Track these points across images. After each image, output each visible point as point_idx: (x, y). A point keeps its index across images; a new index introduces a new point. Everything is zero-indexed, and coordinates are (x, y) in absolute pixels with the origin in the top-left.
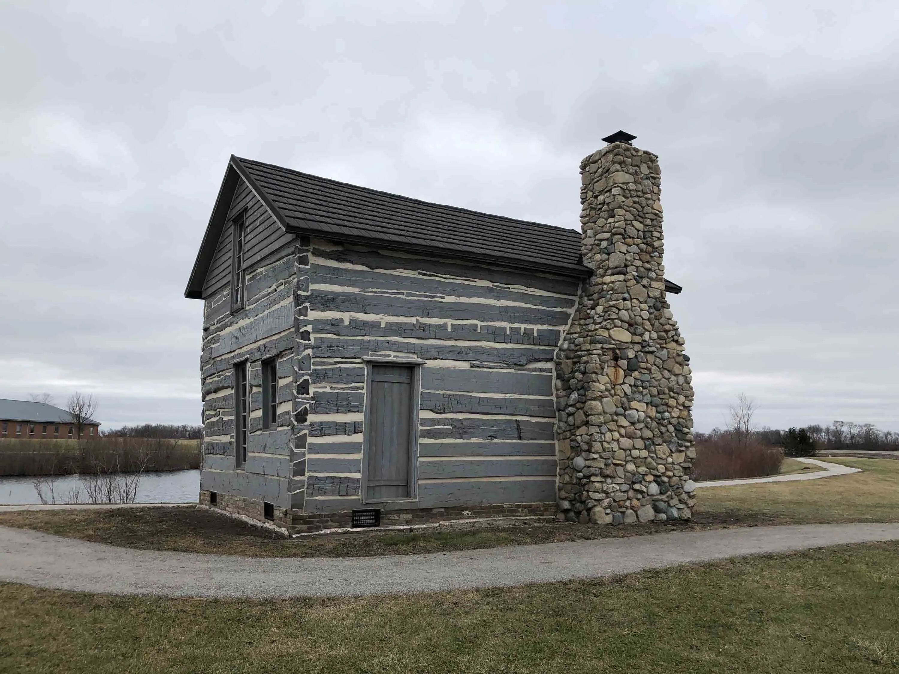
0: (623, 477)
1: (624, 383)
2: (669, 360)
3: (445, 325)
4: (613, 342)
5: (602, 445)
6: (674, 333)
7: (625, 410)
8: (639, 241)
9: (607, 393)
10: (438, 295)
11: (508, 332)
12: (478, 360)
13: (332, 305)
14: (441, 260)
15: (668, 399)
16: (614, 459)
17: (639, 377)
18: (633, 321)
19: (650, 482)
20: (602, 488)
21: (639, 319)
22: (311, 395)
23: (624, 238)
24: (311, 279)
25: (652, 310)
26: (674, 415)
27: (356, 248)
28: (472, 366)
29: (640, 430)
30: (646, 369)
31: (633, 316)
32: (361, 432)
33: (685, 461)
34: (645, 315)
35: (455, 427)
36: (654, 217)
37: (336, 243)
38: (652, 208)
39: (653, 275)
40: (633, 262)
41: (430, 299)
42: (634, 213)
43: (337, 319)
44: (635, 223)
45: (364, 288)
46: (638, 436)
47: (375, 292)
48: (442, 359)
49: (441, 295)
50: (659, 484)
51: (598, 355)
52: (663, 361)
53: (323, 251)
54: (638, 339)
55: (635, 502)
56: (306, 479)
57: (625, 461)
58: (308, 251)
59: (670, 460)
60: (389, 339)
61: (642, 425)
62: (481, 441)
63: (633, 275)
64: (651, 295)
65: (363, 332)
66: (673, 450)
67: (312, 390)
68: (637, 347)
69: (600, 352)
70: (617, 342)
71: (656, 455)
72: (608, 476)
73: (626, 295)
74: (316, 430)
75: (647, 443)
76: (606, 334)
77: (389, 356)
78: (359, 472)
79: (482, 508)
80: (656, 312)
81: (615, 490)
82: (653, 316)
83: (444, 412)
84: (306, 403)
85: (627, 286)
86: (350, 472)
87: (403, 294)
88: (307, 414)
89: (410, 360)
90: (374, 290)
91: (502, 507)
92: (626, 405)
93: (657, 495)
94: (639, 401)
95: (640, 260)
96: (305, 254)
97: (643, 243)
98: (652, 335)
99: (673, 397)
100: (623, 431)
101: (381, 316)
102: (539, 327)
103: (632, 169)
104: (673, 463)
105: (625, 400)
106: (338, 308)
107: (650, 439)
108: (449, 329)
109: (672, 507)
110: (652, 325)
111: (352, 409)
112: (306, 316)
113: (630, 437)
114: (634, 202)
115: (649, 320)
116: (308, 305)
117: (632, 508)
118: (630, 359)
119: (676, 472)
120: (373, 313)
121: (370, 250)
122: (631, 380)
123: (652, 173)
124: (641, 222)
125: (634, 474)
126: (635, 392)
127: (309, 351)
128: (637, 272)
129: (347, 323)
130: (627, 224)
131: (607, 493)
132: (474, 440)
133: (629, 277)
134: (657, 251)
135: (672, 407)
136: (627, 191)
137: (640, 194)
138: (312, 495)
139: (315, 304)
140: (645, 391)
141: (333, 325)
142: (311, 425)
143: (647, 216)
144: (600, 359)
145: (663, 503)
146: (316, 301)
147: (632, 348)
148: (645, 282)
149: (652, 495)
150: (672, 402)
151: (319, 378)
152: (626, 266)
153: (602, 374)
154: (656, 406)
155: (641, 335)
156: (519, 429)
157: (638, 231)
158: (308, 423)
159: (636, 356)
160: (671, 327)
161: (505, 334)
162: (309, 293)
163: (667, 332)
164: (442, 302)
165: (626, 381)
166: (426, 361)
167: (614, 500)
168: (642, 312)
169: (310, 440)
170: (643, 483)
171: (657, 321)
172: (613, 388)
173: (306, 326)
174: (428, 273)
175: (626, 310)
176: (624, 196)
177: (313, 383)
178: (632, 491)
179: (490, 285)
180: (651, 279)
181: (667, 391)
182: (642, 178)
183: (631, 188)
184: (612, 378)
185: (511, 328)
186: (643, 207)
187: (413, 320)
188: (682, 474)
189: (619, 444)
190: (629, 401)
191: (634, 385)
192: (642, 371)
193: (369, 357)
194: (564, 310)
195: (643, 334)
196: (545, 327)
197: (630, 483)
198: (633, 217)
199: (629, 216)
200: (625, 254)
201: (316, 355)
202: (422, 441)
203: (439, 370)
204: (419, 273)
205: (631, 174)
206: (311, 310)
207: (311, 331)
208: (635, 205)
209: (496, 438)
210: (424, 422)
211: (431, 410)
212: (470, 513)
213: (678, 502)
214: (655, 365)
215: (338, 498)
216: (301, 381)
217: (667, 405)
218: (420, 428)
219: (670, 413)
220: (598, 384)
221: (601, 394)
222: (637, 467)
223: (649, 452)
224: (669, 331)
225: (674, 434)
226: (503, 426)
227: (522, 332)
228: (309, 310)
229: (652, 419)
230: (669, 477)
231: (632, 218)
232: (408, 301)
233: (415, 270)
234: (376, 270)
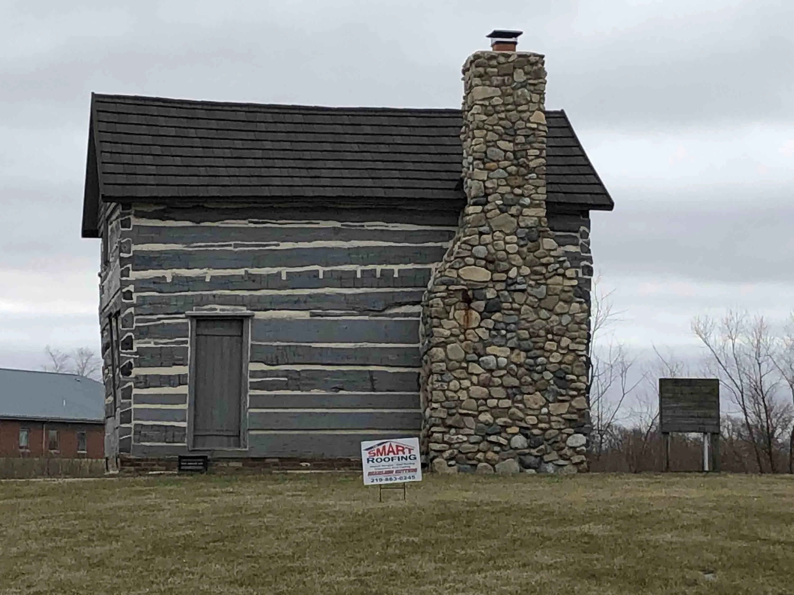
0: (474, 427)
1: (479, 327)
2: (549, 297)
3: (279, 274)
4: (462, 282)
5: (445, 394)
6: (558, 265)
7: (480, 356)
8: (506, 163)
9: (452, 339)
10: (272, 243)
11: (359, 275)
12: (319, 308)
13: (154, 264)
15: (544, 343)
16: (461, 408)
17: (501, 320)
18: (494, 257)
19: (514, 434)
20: (443, 439)
21: (502, 254)
22: (135, 350)
23: (484, 163)
24: (133, 240)
25: (522, 243)
26: (551, 360)
28: (313, 315)
29: (501, 377)
30: (512, 309)
31: (493, 251)
32: (186, 384)
33: (568, 412)
34: (513, 248)
35: (291, 379)
36: (530, 132)
37: (157, 203)
38: (528, 121)
39: (527, 201)
40: (497, 189)
41: (261, 248)
42: (499, 132)
43: (159, 277)
44: (500, 143)
45: (188, 244)
46: (497, 384)
47: (200, 247)
48: (274, 310)
49: (276, 243)
50: (526, 436)
51: (442, 298)
52: (540, 300)
53: (146, 212)
54: (503, 276)
55: (490, 455)
56: (132, 426)
57: (477, 410)
58: (129, 214)
59: (545, 410)
60: (214, 292)
61: (504, 372)
62: (323, 393)
63: (496, 204)
64: (522, 224)
65: (186, 288)
66: (551, 399)
67: (136, 346)
68: (500, 286)
69: (444, 294)
70: (469, 282)
71: (525, 405)
72: (450, 427)
73: (486, 228)
74: (141, 382)
75: (510, 391)
76: (454, 274)
77: (215, 309)
78: (184, 421)
79: (324, 460)
80: (530, 244)
81: (460, 441)
82: (525, 249)
83: (278, 364)
84: (130, 358)
85: (487, 218)
86: (176, 421)
87: (230, 245)
88: (132, 368)
89: (238, 313)
90: (199, 245)
91: (349, 460)
92: (480, 351)
93: (524, 449)
94: (500, 346)
95: (508, 185)
96: (127, 217)
97: (513, 165)
98: (521, 271)
99: (552, 340)
100: (475, 379)
101: (205, 270)
102: (402, 267)
103: (497, 80)
104: (549, 414)
105: (479, 346)
106: (160, 267)
107: (515, 387)
108: (284, 277)
109: (547, 463)
110: (524, 259)
111: (177, 362)
112: (128, 276)
113: (484, 386)
114: (501, 119)
115: (518, 253)
116: (130, 266)
117: (487, 461)
118: (490, 299)
119: (553, 424)
120: (197, 268)
121: (195, 204)
122: (489, 323)
123: (530, 79)
124: (510, 141)
125: (488, 424)
126: (495, 336)
127: (132, 310)
128: (502, 199)
129: (169, 280)
130: (488, 147)
131: (450, 444)
132: (315, 392)
133: (489, 207)
134: (534, 172)
135: (551, 351)
136: (490, 108)
137: (509, 107)
138: (139, 441)
139: (137, 265)
140: (509, 335)
141: (154, 283)
142: (137, 377)
143: (518, 132)
144: (444, 304)
145: (533, 458)
146: (138, 262)
147: (494, 287)
148: (513, 210)
149: (516, 448)
150: (549, 345)
151: (143, 334)
152: (486, 195)
153: (448, 319)
154: (527, 351)
155: (507, 272)
156: (372, 380)
157: (505, 151)
158: (132, 376)
159: (498, 296)
160: (552, 260)
161: (355, 278)
162: (131, 254)
163: (546, 265)
164: (276, 250)
165: (482, 324)
166: (256, 313)
167: (460, 452)
168: (508, 246)
169: (135, 391)
170: (503, 434)
171: (532, 254)
172: (464, 333)
173: (128, 286)
174: (261, 221)
175: (484, 245)
176: (486, 114)
177: (136, 339)
178: (485, 443)
179: (338, 225)
180: (523, 206)
181: (542, 333)
182: (513, 89)
183: (496, 103)
184: (462, 322)
185: (363, 271)
186: (514, 123)
187: (241, 272)
188: (562, 427)
189: (468, 393)
190: (486, 344)
191: (494, 329)
192: (506, 312)
193: (194, 313)
194: (439, 244)
195: (509, 270)
196: (410, 266)
197: (483, 434)
198: (497, 136)
199: (491, 136)
200: (484, 181)
201: (139, 312)
202: (251, 392)
203: (271, 321)
204: (250, 222)
205: (496, 86)
206: (133, 270)
207: (133, 290)
208: (501, 122)
209: (342, 389)
210: (254, 374)
211: (262, 362)
212: (309, 464)
213: (557, 458)
214: (527, 305)
215: (165, 444)
216: (125, 337)
217: (542, 348)
218: (250, 380)
219: (548, 358)
220: (441, 330)
221: (443, 339)
222: (495, 418)
223: (513, 402)
224: (550, 264)
225: (552, 382)
226: (352, 378)
227: (378, 275)
229: (519, 366)
230: (541, 429)
232: (236, 252)
233: (244, 219)
234: (202, 224)
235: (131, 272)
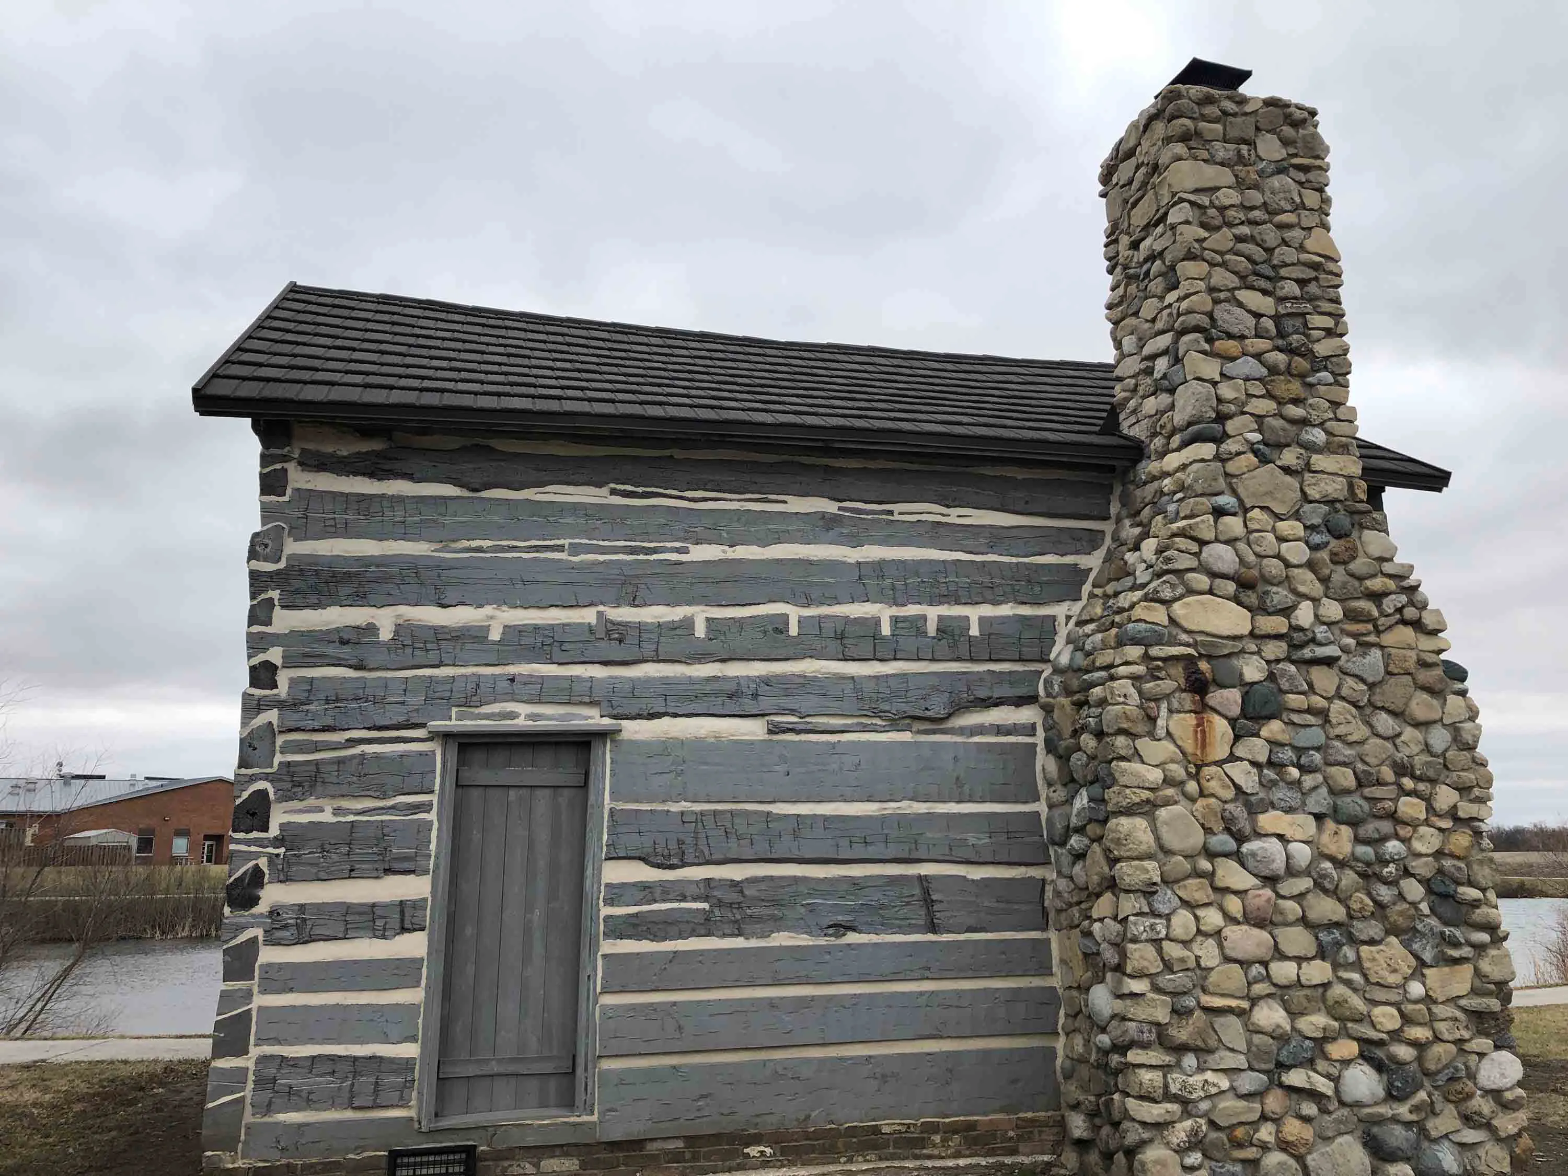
0: (1243, 1047)
1: (1232, 758)
2: (1393, 680)
3: (687, 624)
4: (1184, 637)
5: (1160, 951)
6: (1404, 599)
7: (1240, 839)
8: (1262, 344)
9: (1170, 792)
10: (669, 545)
11: (886, 630)
12: (792, 712)
13: (345, 590)
14: (678, 454)
15: (1395, 800)
16: (1204, 990)
17: (1284, 738)
18: (1255, 572)
19: (1346, 1063)
20: (1166, 1086)
21: (1274, 567)
22: (274, 831)
23: (1210, 340)
24: (291, 528)
25: (1317, 539)
26: (1418, 846)
27: (426, 441)
28: (775, 729)
29: (1299, 897)
30: (1310, 711)
31: (1252, 558)
32: (423, 929)
33: (1474, 992)
34: (1297, 552)
35: (720, 904)
36: (1310, 273)
37: (365, 433)
38: (1301, 248)
39: (1317, 436)
40: (1244, 404)
41: (641, 557)
42: (1240, 268)
43: (358, 627)
44: (1244, 296)
45: (445, 541)
46: (1291, 918)
47: (479, 550)
48: (676, 715)
49: (677, 545)
50: (1379, 1067)
51: (1135, 678)
52: (1371, 686)
53: (333, 455)
54: (1277, 624)
55: (1293, 1129)
56: (251, 1065)
57: (1248, 997)
58: (286, 459)
59: (1416, 989)
60: (512, 670)
61: (1305, 883)
62: (804, 940)
63: (1246, 440)
64: (1313, 493)
65: (433, 657)
66: (1427, 956)
67: (278, 818)
68: (1275, 649)
69: (1140, 669)
70: (1199, 638)
71: (1365, 976)
72: (1181, 1049)
73: (1226, 500)
74: (286, 927)
75: (1324, 937)
76: (1159, 615)
77: (513, 715)
78: (414, 1039)
79: (807, 1136)
80: (1334, 544)
81: (1214, 1090)
82: (1324, 555)
83: (684, 865)
84: (257, 855)
85: (1227, 475)
86: (386, 1039)
87: (560, 548)
88: (261, 885)
89: (577, 724)
90: (474, 544)
91: (876, 1130)
92: (1243, 823)
93: (1376, 1104)
94: (1289, 810)
95: (1270, 395)
96: (278, 466)
97: (1278, 349)
98: (1322, 611)
99: (1413, 793)
100: (1234, 905)
101: (488, 610)
102: (987, 610)
103: (1222, 151)
104: (1428, 999)
105: (1237, 810)
106: (360, 598)
107: (1337, 925)
108: (700, 631)
109: (1436, 1141)
110: (1325, 580)
111: (396, 866)
112: (268, 623)
113: (1260, 923)
114: (1239, 239)
115: (1311, 565)
116: (275, 594)
117: (1284, 1146)
118: (1253, 684)
119: (1442, 1027)
120: (462, 604)
121: (468, 442)
122: (1256, 748)
123: (1295, 155)
124: (1265, 292)
125: (1281, 1038)
126: (1274, 783)
127: (272, 716)
128: (1260, 431)
129: (386, 635)
130: (1216, 302)
131: (1184, 1102)
132: (781, 939)
133: (1231, 446)
134: (1326, 368)
135: (1414, 824)
136: (1212, 212)
137: (1257, 214)
138: (269, 1108)
139: (297, 592)
140: (1309, 781)
141: (343, 642)
142: (274, 913)
143: (1283, 272)
144: (1140, 693)
145: (1398, 1130)
146: (296, 584)
147: (1259, 653)
148: (1289, 457)
149: (1358, 1104)
150: (1411, 807)
151: (300, 785)
152: (1222, 418)
153: (1151, 735)
154: (1354, 823)
155: (1286, 611)
156: (928, 902)
157: (1258, 316)
158: (262, 908)
159: (1271, 677)
160: (1391, 585)
161: (876, 636)
162: (282, 565)
163: (1377, 597)
164: (681, 563)
165: (1239, 751)
166: (625, 723)
167: (1212, 1124)
168: (1284, 546)
169: (268, 955)
170: (1321, 1065)
171: (1340, 569)
172: (1196, 777)
173: (265, 650)
174: (640, 490)
175: (1227, 542)
176: (1203, 225)
177: (280, 800)
178: (1279, 1092)
179: (831, 507)
180: (1310, 448)
181: (1388, 774)
182: (1261, 173)
183: (1227, 202)
184: (1189, 746)
185: (895, 620)
186: (1270, 251)
187: (588, 616)
188: (1466, 1035)
189: (1221, 946)
190: (1253, 809)
191: (1270, 763)
192: (1296, 718)
193: (454, 723)
194: (1069, 559)
195: (1294, 608)
196: (1006, 610)
197: (1271, 1066)
198: (1236, 279)
199: (1221, 277)
200: (1215, 384)
201: (292, 724)
202: (609, 947)
203: (665, 747)
204: (613, 492)
205: (1222, 164)
206: (283, 607)
207: (278, 661)
208: (1241, 246)
209: (854, 929)
210: (617, 894)
211: (640, 859)
212: (768, 1151)
213: (1458, 1124)
214: (1343, 699)
215: (349, 1114)
216: (245, 795)
217: (1392, 816)
218: (605, 911)
219: (1405, 841)
220: (1136, 766)
221: (1146, 794)
222: (1293, 1014)
223: (1336, 966)
224: (1386, 594)
225: (1424, 907)
226: (876, 897)
227: (932, 629)
228: (277, 609)
229: (1339, 864)
230: (1414, 1044)
231: (1234, 281)
232: (573, 567)
233: (599, 485)
234: (486, 494)
235: (277, 610)
